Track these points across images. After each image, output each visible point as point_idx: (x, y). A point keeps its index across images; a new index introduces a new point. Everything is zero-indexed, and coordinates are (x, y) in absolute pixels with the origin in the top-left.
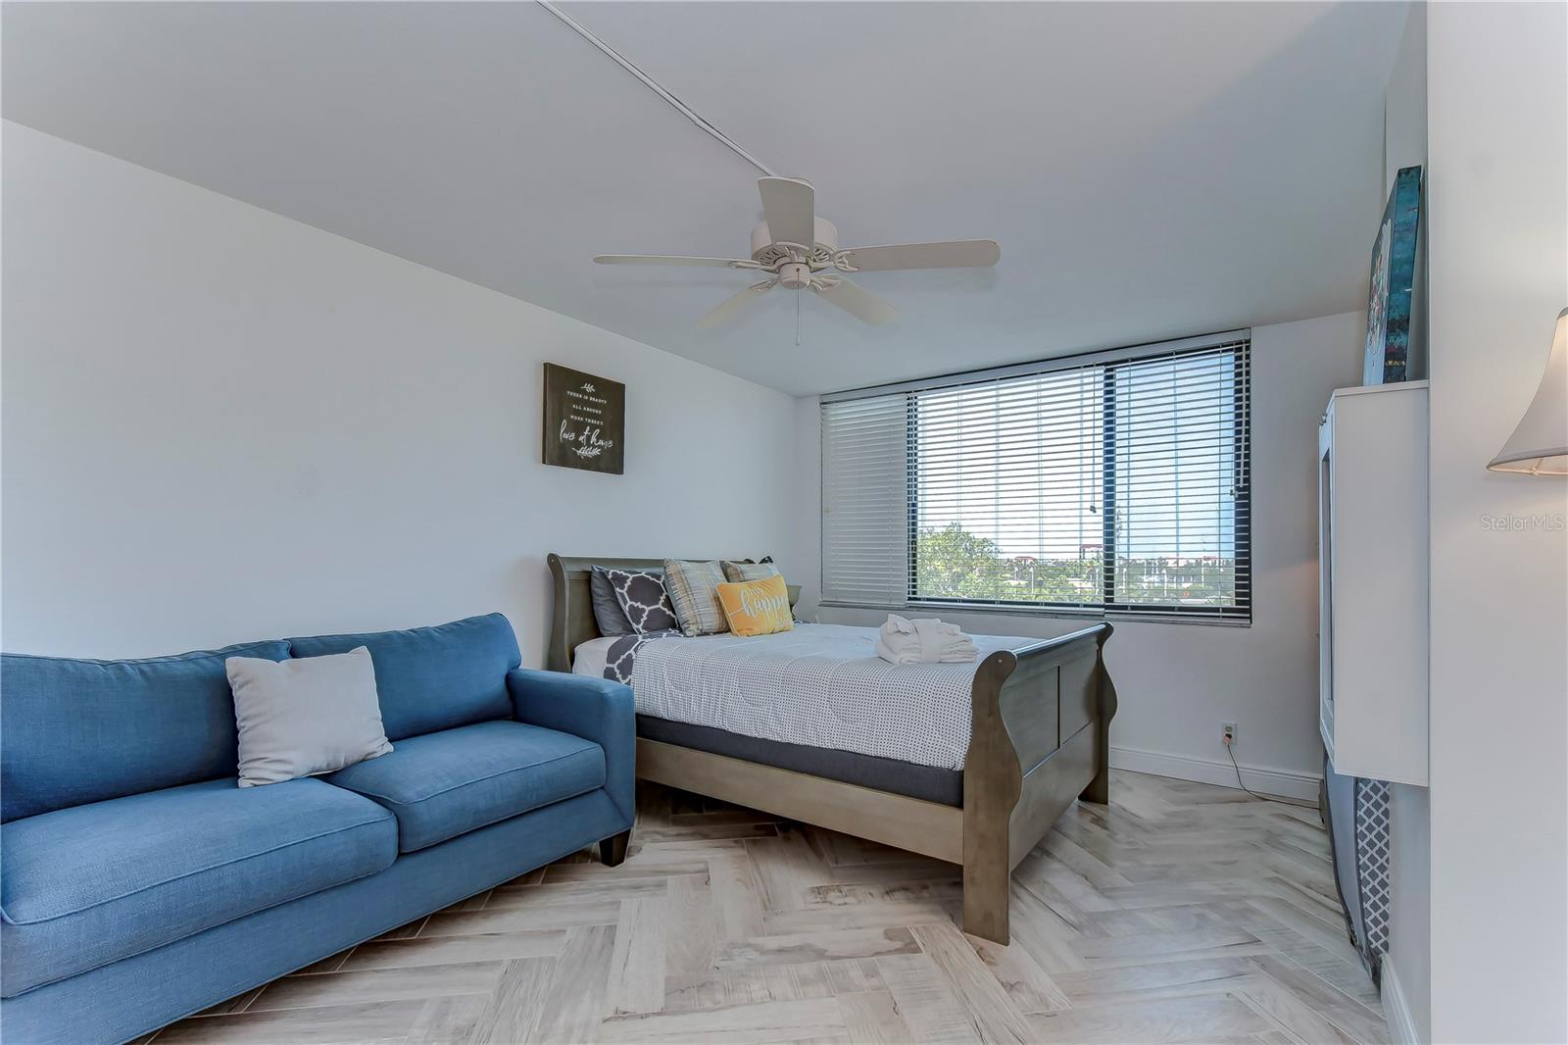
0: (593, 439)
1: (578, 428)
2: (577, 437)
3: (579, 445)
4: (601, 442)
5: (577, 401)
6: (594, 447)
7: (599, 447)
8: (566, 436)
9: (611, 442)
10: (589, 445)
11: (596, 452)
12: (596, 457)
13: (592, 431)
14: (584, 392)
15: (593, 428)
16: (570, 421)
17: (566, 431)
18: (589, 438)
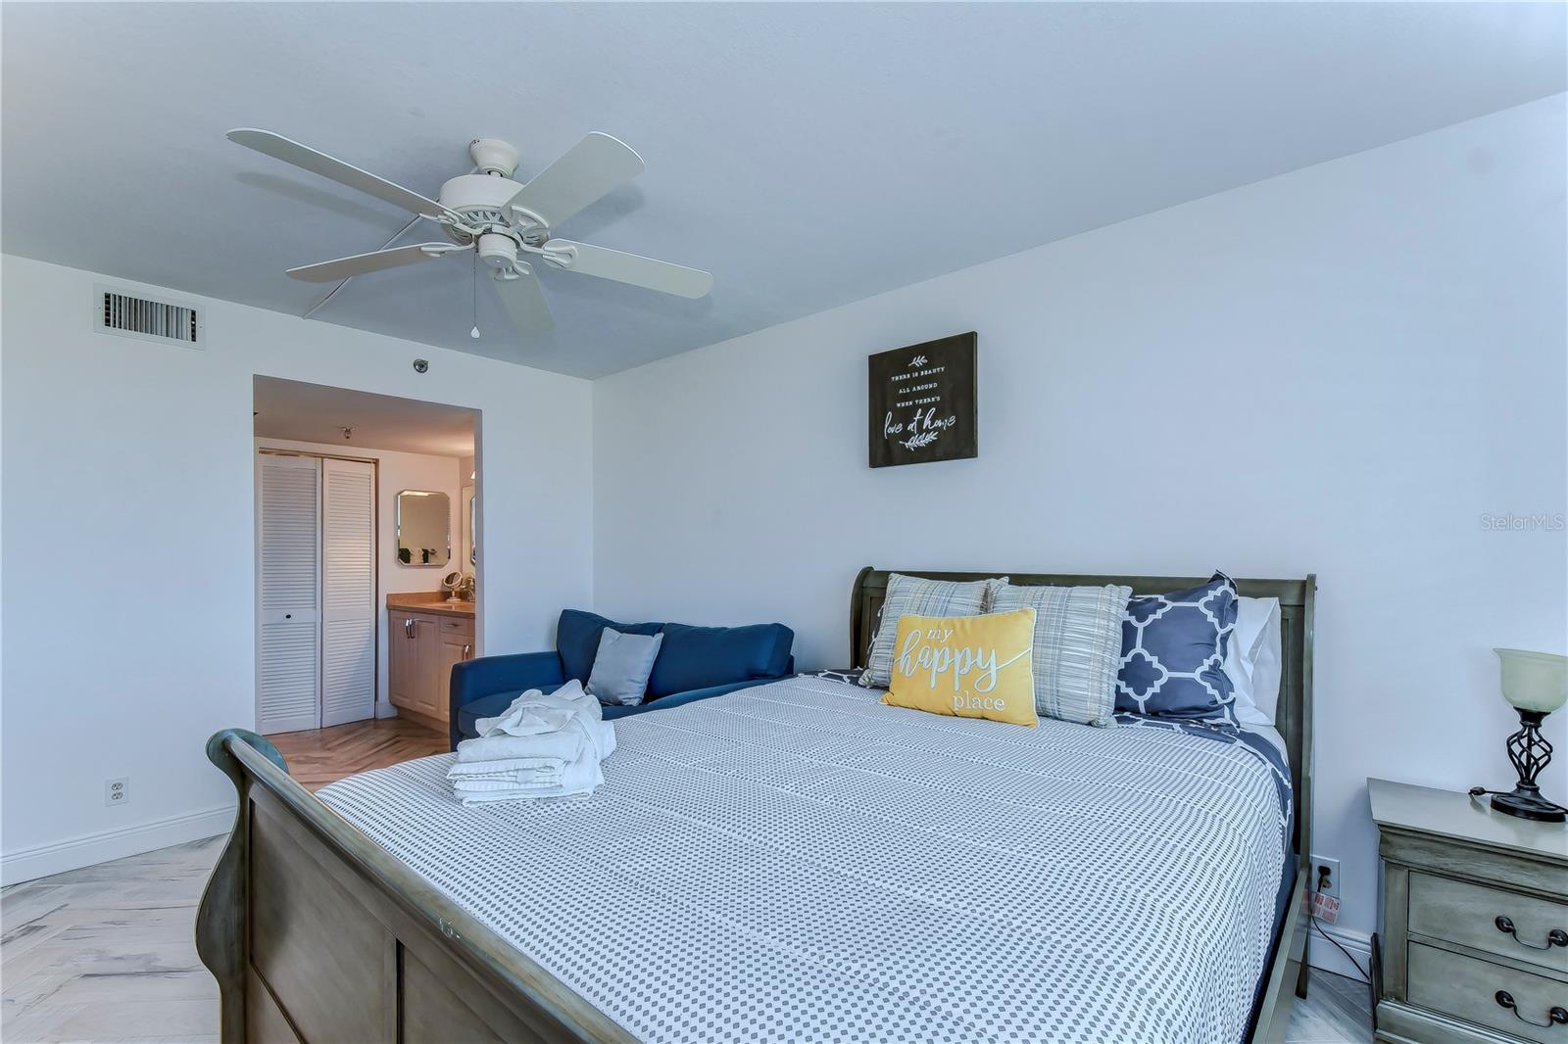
0: (927, 422)
1: (905, 416)
2: (905, 427)
3: (906, 435)
4: (939, 423)
5: (905, 384)
6: (928, 431)
7: (935, 430)
8: (891, 430)
9: (953, 419)
10: (920, 430)
11: (932, 437)
12: (932, 444)
13: (924, 414)
14: (915, 369)
15: (926, 408)
16: (895, 411)
17: (891, 425)
18: (921, 422)
